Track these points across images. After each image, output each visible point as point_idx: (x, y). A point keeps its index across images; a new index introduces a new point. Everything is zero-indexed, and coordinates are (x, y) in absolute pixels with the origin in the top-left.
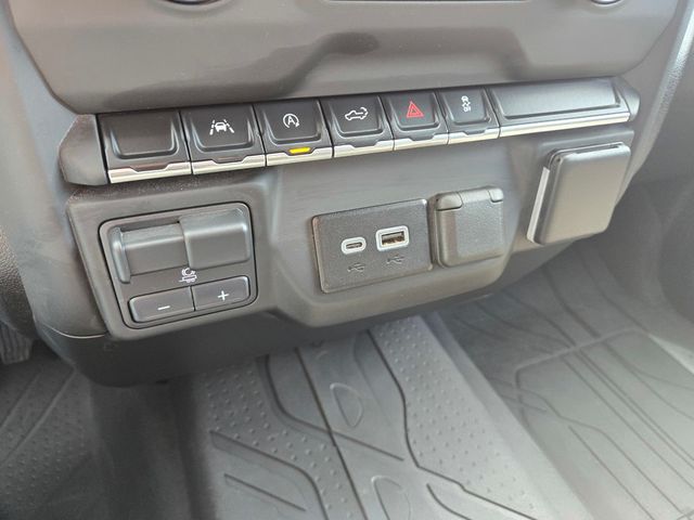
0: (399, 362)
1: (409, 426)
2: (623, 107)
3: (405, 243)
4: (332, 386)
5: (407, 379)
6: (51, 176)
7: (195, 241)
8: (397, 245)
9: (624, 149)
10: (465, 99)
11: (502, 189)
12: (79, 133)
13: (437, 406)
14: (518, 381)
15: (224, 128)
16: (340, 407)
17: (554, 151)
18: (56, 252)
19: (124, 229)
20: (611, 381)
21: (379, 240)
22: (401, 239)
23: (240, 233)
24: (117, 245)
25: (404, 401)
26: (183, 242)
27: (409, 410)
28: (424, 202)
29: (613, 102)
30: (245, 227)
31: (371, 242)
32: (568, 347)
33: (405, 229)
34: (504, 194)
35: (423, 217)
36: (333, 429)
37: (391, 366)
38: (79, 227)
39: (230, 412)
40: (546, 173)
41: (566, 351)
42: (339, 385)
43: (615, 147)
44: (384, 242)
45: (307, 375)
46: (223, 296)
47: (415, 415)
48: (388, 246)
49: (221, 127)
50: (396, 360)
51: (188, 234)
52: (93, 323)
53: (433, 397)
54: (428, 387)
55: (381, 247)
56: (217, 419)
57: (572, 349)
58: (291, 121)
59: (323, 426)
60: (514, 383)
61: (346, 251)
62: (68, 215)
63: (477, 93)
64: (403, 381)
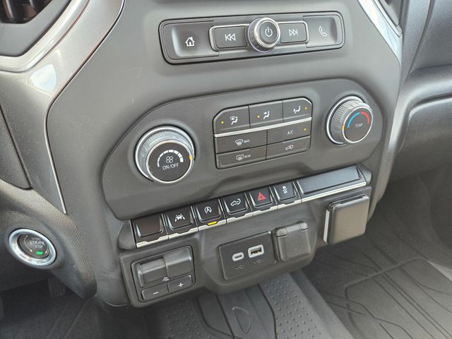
0: (270, 292)
1: (277, 331)
2: (363, 179)
3: (262, 253)
4: (233, 309)
5: (275, 303)
6: (115, 248)
7: (170, 267)
8: (259, 254)
9: (366, 198)
10: (284, 187)
11: (307, 223)
12: (125, 229)
13: (293, 318)
14: (346, 295)
15: (181, 218)
16: (239, 322)
17: (331, 203)
18: (114, 276)
19: (142, 263)
20: (405, 292)
21: (249, 253)
22: (260, 250)
23: (188, 261)
24: (139, 272)
25: (274, 316)
26: (165, 267)
27: (277, 321)
28: (270, 232)
29: (358, 177)
30: (190, 258)
31: (246, 254)
32: (377, 271)
33: (261, 246)
34: (308, 225)
35: (270, 240)
36: (235, 335)
37: (266, 295)
38: (123, 265)
39: (178, 326)
40: (328, 213)
41: (375, 274)
42: (237, 308)
43: (361, 197)
44: (252, 253)
45: (219, 302)
46: (181, 285)
47: (280, 325)
48: (254, 255)
49: (179, 217)
50: (269, 291)
51: (167, 264)
52: (125, 300)
53: (290, 313)
54: (287, 307)
55: (251, 256)
56: (172, 330)
57: (380, 272)
58: (208, 210)
59: (229, 333)
60: (344, 296)
61: (235, 260)
62: (120, 261)
63: (290, 184)
64: (273, 303)
